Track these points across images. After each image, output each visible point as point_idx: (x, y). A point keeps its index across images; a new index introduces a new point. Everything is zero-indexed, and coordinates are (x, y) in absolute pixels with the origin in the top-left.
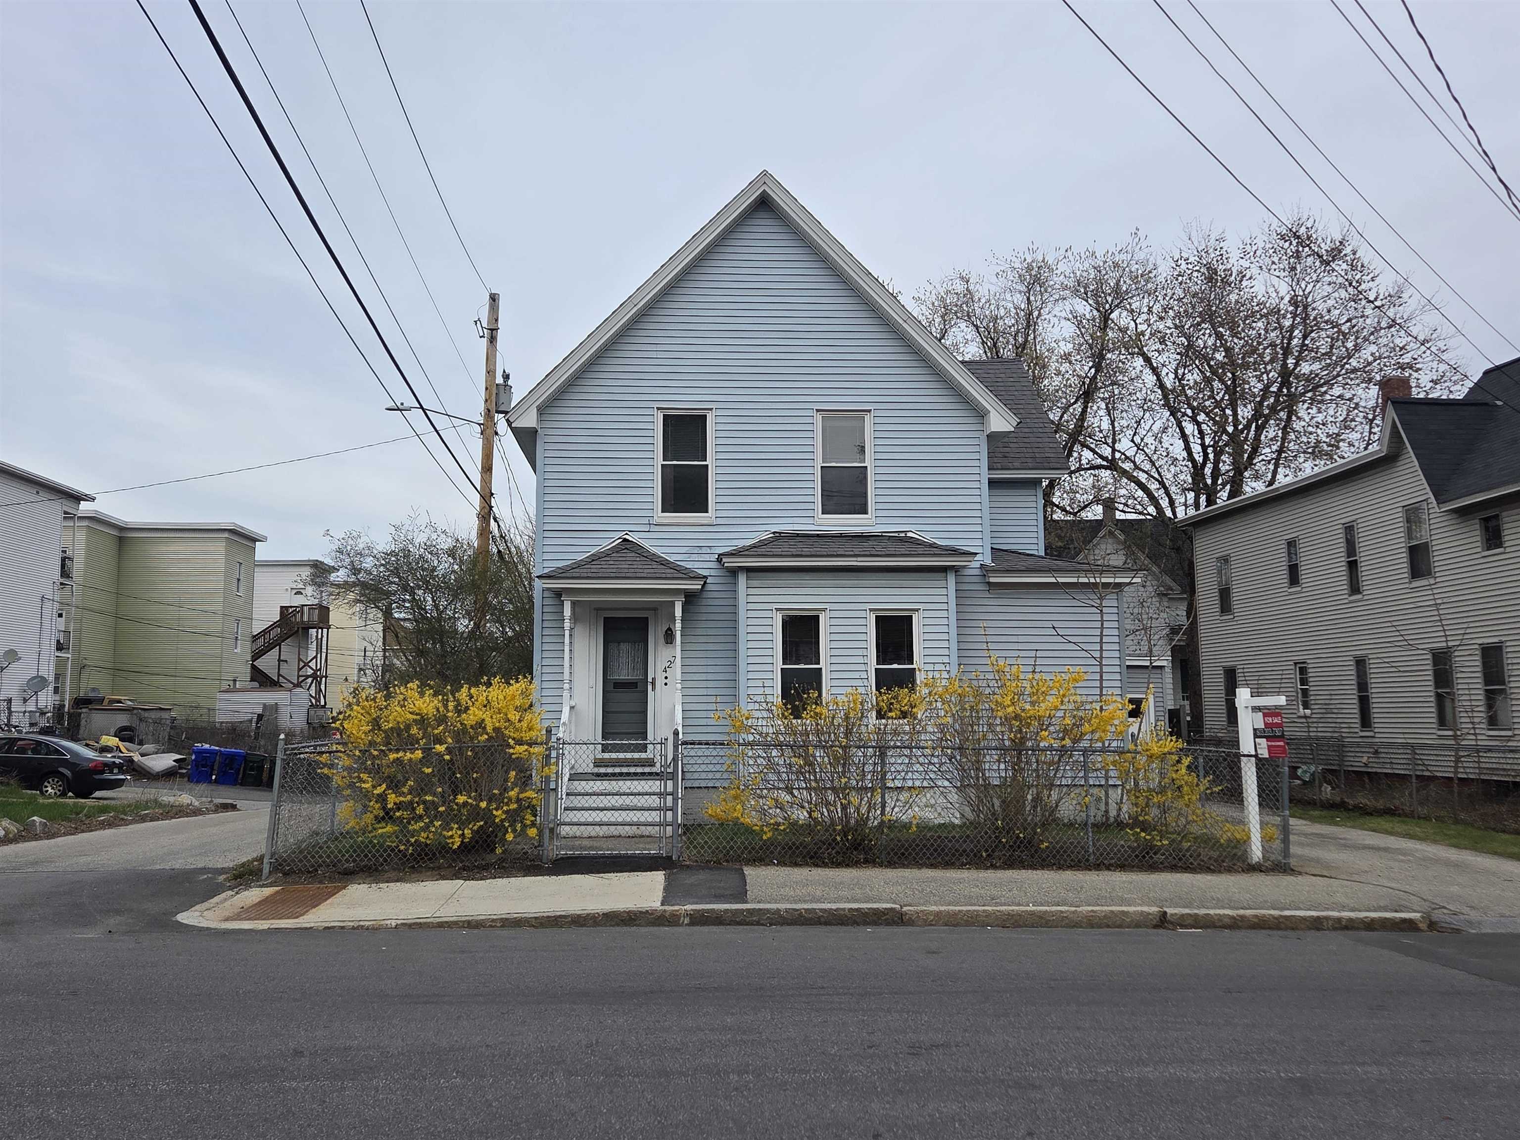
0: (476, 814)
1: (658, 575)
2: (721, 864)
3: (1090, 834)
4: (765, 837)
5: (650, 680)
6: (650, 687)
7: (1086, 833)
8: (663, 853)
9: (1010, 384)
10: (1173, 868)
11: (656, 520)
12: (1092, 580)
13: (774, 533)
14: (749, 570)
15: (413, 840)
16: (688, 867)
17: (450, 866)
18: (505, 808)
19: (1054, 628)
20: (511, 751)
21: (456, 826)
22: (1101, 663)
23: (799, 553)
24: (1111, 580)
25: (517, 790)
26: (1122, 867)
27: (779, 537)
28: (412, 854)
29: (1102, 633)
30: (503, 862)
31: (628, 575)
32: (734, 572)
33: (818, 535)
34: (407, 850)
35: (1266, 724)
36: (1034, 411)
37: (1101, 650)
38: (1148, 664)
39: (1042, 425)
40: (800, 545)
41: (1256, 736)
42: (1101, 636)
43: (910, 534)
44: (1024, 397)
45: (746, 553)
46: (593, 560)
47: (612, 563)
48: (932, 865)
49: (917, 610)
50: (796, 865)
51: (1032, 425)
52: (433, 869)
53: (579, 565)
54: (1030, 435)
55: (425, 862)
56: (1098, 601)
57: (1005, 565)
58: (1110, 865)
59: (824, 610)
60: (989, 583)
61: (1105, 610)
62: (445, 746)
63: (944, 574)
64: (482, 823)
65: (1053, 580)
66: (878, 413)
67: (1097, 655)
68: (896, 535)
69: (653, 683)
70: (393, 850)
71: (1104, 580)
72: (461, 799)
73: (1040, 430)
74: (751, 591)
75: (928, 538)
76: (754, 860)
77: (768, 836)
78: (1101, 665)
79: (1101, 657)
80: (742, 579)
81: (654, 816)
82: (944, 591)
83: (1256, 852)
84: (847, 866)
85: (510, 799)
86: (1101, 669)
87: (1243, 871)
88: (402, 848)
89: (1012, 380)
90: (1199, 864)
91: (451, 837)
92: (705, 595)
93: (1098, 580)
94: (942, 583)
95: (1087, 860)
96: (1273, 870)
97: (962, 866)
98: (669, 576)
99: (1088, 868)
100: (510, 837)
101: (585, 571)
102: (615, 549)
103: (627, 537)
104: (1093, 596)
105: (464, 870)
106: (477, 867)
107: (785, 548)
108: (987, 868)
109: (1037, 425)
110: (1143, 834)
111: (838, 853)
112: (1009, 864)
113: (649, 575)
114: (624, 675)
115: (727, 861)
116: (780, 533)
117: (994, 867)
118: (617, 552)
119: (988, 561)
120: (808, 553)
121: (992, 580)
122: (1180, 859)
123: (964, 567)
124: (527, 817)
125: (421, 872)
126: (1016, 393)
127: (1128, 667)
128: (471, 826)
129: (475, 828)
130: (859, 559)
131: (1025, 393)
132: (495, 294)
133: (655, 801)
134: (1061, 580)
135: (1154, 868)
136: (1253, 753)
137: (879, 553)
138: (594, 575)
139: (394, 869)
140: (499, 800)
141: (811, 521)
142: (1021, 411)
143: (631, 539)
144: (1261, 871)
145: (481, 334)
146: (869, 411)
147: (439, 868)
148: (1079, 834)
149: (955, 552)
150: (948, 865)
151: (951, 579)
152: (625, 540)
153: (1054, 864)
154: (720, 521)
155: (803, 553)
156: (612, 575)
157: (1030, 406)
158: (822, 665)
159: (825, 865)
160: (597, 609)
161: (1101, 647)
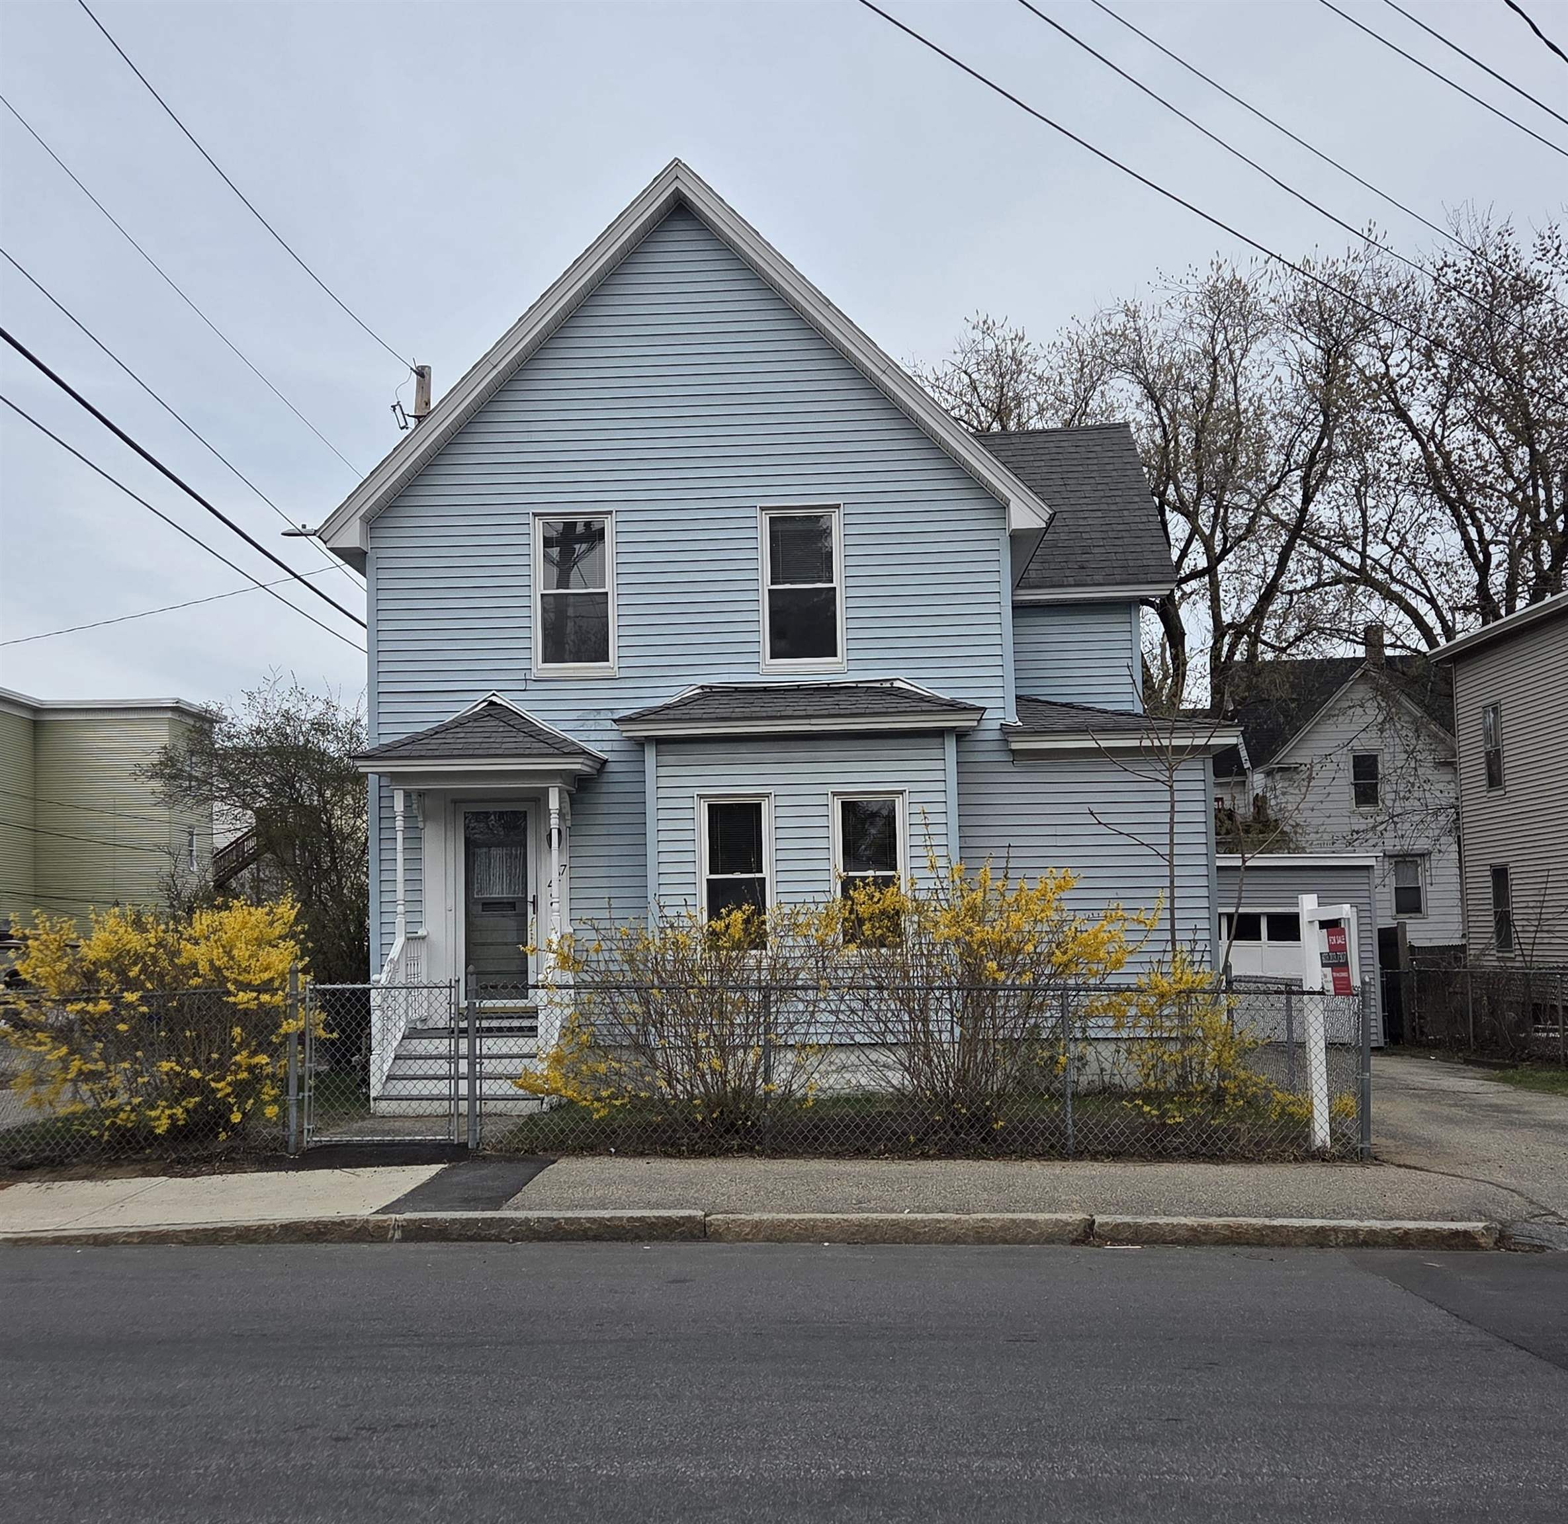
0: (189, 1088)
1: (518, 751)
2: (534, 1153)
3: (1069, 1109)
4: (596, 1116)
5: (530, 899)
6: (530, 909)
7: (1063, 1108)
8: (455, 1138)
9: (1106, 460)
10: (1193, 1157)
11: (535, 674)
12: (1156, 743)
13: (702, 687)
14: (659, 741)
15: (107, 1123)
16: (484, 1157)
17: (160, 1158)
18: (229, 1078)
19: (1092, 813)
20: (232, 999)
21: (164, 1103)
22: (1171, 862)
23: (728, 715)
24: (1188, 742)
25: (245, 1053)
26: (1117, 1155)
27: (709, 692)
28: (108, 1142)
29: (1172, 819)
30: (233, 1151)
31: (476, 752)
32: (641, 743)
33: (765, 689)
34: (102, 1136)
35: (1330, 946)
36: (1137, 499)
37: (1172, 844)
38: (1239, 862)
39: (1144, 519)
40: (734, 704)
41: (1324, 965)
42: (1172, 823)
43: (897, 684)
44: (1126, 479)
45: (652, 717)
46: (437, 733)
47: (462, 735)
48: (837, 1154)
49: (901, 792)
50: (642, 1155)
51: (1131, 519)
52: (138, 1161)
53: (415, 739)
54: (1124, 534)
55: (126, 1152)
56: (1167, 773)
57: (1037, 725)
58: (1097, 1152)
59: (767, 796)
60: (1013, 751)
61: (1176, 786)
62: (140, 993)
63: (940, 740)
64: (197, 1099)
65: (1093, 744)
66: (850, 509)
67: (1165, 850)
68: (878, 685)
69: (535, 903)
70: (82, 1137)
71: (1175, 742)
72: (166, 1066)
73: (1141, 526)
74: (663, 771)
75: (924, 688)
76: (582, 1149)
77: (601, 1114)
78: (1171, 866)
79: (1172, 855)
80: (650, 755)
81: (443, 1087)
82: (939, 765)
83: (1321, 1133)
84: (713, 1155)
85: (239, 1065)
86: (1172, 871)
87: (1296, 1159)
88: (94, 1133)
89: (1111, 454)
90: (1232, 1151)
91: (158, 1118)
92: (605, 778)
93: (1165, 742)
94: (937, 753)
95: (1064, 1146)
96: (1342, 1158)
97: (879, 1156)
98: (535, 751)
99: (1063, 1156)
100: (236, 1118)
101: (419, 747)
102: (476, 717)
103: (494, 699)
104: (1161, 767)
105: (179, 1163)
106: (196, 1159)
107: (715, 707)
108: (914, 1158)
109: (1137, 519)
110: (1146, 1109)
111: (701, 1137)
112: (949, 1152)
113: (507, 752)
114: (498, 891)
115: (545, 1150)
116: (711, 687)
117: (925, 1156)
118: (475, 720)
119: (1013, 719)
120: (739, 715)
121: (1014, 746)
122: (1204, 1144)
123: (973, 729)
124: (265, 1090)
125: (121, 1166)
126: (1114, 473)
127: (1219, 868)
128: (184, 1104)
129: (190, 1106)
130: (814, 721)
131: (1128, 473)
132: (423, 367)
133: (443, 1067)
134: (1103, 744)
135: (1162, 1156)
136: (1318, 988)
137: (842, 712)
138: (430, 753)
139: (87, 1162)
140: (222, 1068)
141: (754, 668)
142: (1118, 500)
143: (499, 701)
144: (1323, 1160)
145: (403, 424)
146: (838, 506)
147: (147, 1160)
148: (1052, 1108)
149: (954, 707)
150: (861, 1153)
151: (951, 745)
152: (492, 703)
153: (1014, 1152)
154: (624, 673)
155: (734, 715)
156: (455, 752)
157: (1132, 492)
158: (766, 873)
159: (679, 1155)
160: (455, 802)
161: (1172, 840)
